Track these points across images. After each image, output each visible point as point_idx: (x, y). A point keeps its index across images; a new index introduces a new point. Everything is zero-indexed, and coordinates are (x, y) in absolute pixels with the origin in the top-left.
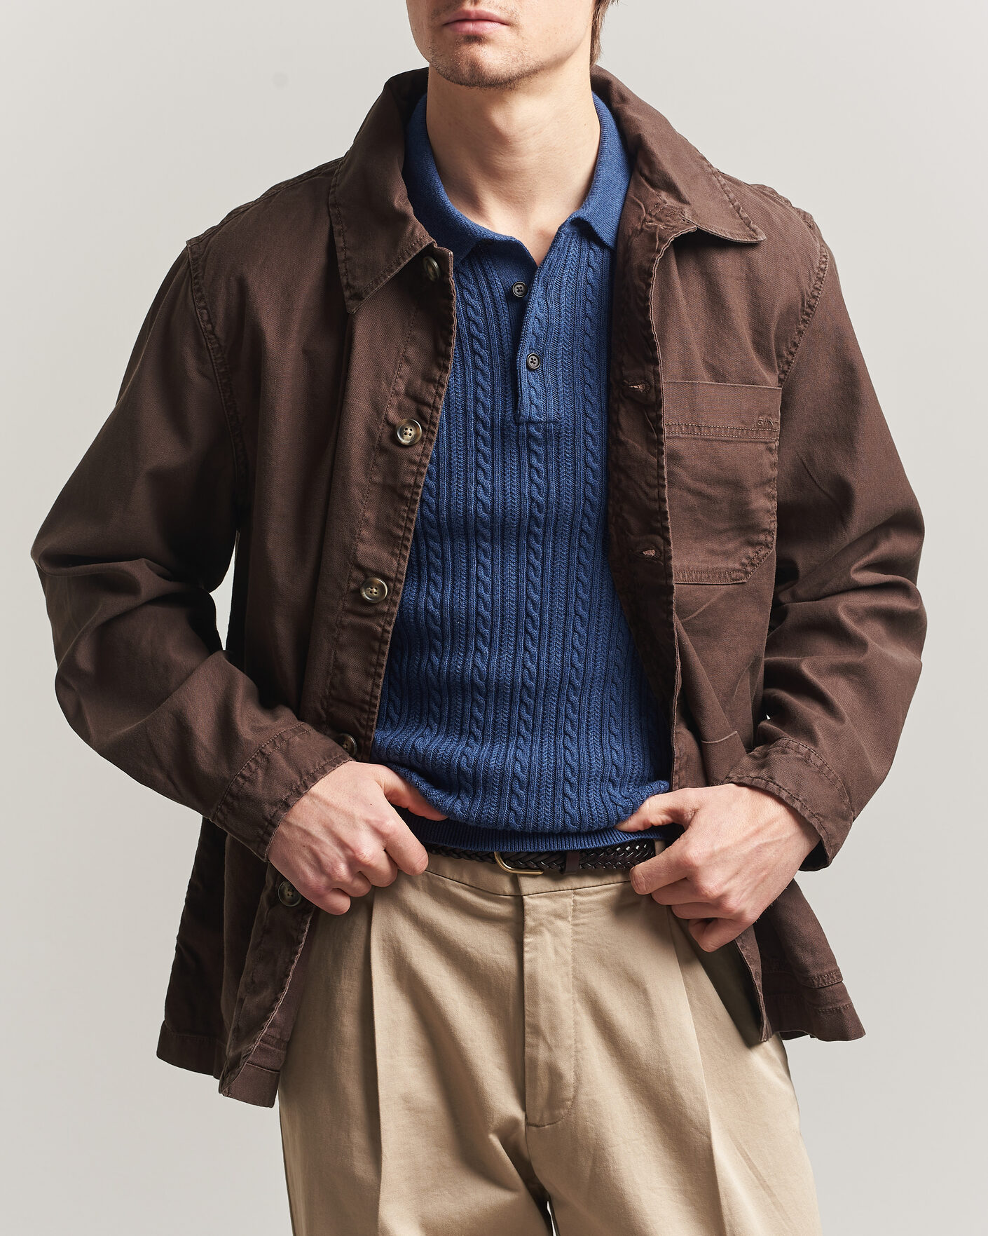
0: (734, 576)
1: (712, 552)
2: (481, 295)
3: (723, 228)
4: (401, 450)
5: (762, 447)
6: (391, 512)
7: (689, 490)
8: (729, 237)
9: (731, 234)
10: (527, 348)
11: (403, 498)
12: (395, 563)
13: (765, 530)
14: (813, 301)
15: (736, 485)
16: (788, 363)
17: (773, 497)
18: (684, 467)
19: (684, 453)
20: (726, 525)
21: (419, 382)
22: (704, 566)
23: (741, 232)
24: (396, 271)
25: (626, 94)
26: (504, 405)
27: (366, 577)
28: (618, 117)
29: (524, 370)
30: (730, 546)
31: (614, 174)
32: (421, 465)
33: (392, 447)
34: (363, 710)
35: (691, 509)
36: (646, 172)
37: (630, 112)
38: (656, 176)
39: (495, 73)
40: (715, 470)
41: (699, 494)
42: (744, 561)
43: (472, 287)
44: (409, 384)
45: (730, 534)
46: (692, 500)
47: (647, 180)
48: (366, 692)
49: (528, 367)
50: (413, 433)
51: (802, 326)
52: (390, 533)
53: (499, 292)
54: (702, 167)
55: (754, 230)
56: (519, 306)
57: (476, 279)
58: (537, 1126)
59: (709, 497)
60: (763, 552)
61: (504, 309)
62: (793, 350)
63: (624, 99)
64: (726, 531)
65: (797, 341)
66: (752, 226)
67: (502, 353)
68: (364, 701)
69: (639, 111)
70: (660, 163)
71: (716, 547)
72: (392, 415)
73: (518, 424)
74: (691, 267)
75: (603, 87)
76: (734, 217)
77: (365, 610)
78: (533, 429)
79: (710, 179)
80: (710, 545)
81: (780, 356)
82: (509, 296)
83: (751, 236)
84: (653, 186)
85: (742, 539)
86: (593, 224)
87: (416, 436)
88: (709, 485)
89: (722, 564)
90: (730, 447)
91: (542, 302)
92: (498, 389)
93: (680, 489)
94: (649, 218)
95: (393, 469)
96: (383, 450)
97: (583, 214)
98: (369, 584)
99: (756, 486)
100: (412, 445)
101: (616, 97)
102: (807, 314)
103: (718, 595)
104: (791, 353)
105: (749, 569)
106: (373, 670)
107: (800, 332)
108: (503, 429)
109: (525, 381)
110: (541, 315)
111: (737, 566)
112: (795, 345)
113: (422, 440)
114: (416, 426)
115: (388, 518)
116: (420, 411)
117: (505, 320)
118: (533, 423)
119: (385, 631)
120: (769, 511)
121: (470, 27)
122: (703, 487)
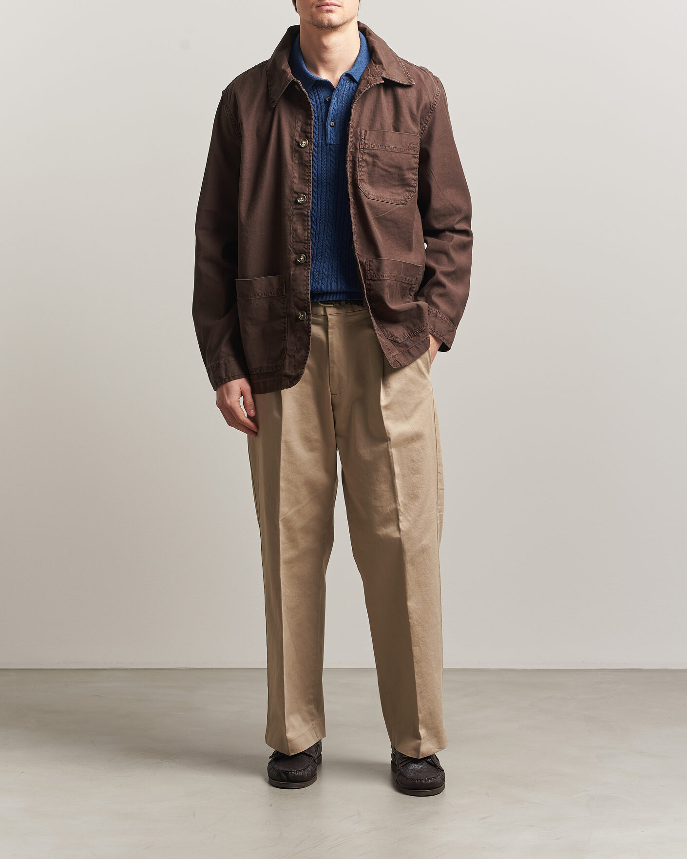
0: (402, 202)
1: (392, 193)
2: (316, 101)
3: (398, 78)
4: (302, 149)
5: (411, 156)
6: (303, 172)
7: (382, 169)
8: (401, 82)
9: (402, 81)
10: (330, 118)
11: (306, 166)
12: (308, 189)
13: (412, 186)
14: (434, 106)
15: (400, 168)
16: (424, 127)
17: (416, 175)
18: (380, 160)
19: (379, 155)
20: (397, 183)
21: (304, 126)
22: (389, 197)
23: (407, 81)
24: (283, 91)
25: (371, 32)
26: (322, 139)
27: (298, 195)
28: (367, 40)
29: (329, 126)
30: (400, 191)
31: (364, 60)
32: (310, 153)
33: (299, 149)
34: (305, 243)
35: (383, 176)
36: (374, 58)
37: (371, 38)
38: (376, 60)
39: (336, 23)
40: (391, 162)
41: (386, 170)
42: (405, 197)
43: (313, 98)
44: (301, 128)
45: (399, 187)
46: (384, 173)
47: (373, 61)
48: (305, 236)
49: (330, 126)
50: (305, 143)
51: (430, 114)
52: (304, 179)
53: (322, 100)
54: (396, 59)
55: (411, 81)
56: (328, 103)
57: (315, 95)
58: (334, 395)
59: (389, 172)
60: (412, 194)
61: (324, 106)
62: (426, 122)
63: (370, 34)
64: (398, 185)
65: (428, 119)
66: (411, 79)
67: (322, 121)
68: (305, 240)
69: (375, 39)
70: (378, 55)
71: (394, 191)
72: (297, 139)
73: (326, 145)
74: (390, 92)
75: (363, 30)
76: (405, 76)
77: (299, 207)
78: (331, 147)
79: (398, 63)
80: (391, 190)
81: (421, 124)
82: (325, 101)
83: (410, 83)
84: (375, 63)
85: (404, 189)
86: (353, 76)
87: (306, 143)
88: (390, 167)
89: (397, 197)
90: (397, 155)
91: (336, 103)
92: (321, 133)
93: (378, 167)
94: (370, 75)
95: (301, 157)
96: (297, 151)
97: (350, 72)
98: (299, 197)
99: (408, 169)
100: (305, 147)
101: (367, 34)
102: (432, 110)
103: (396, 207)
104: (426, 124)
105: (407, 200)
106: (306, 228)
107: (429, 116)
108: (321, 147)
109: (329, 130)
110: (335, 108)
111: (403, 199)
112: (427, 121)
113: (309, 144)
114: (306, 140)
115: (303, 174)
116: (306, 135)
117: (324, 110)
118: (332, 145)
119: (308, 212)
120: (414, 179)
121: (328, 7)
122: (387, 168)
